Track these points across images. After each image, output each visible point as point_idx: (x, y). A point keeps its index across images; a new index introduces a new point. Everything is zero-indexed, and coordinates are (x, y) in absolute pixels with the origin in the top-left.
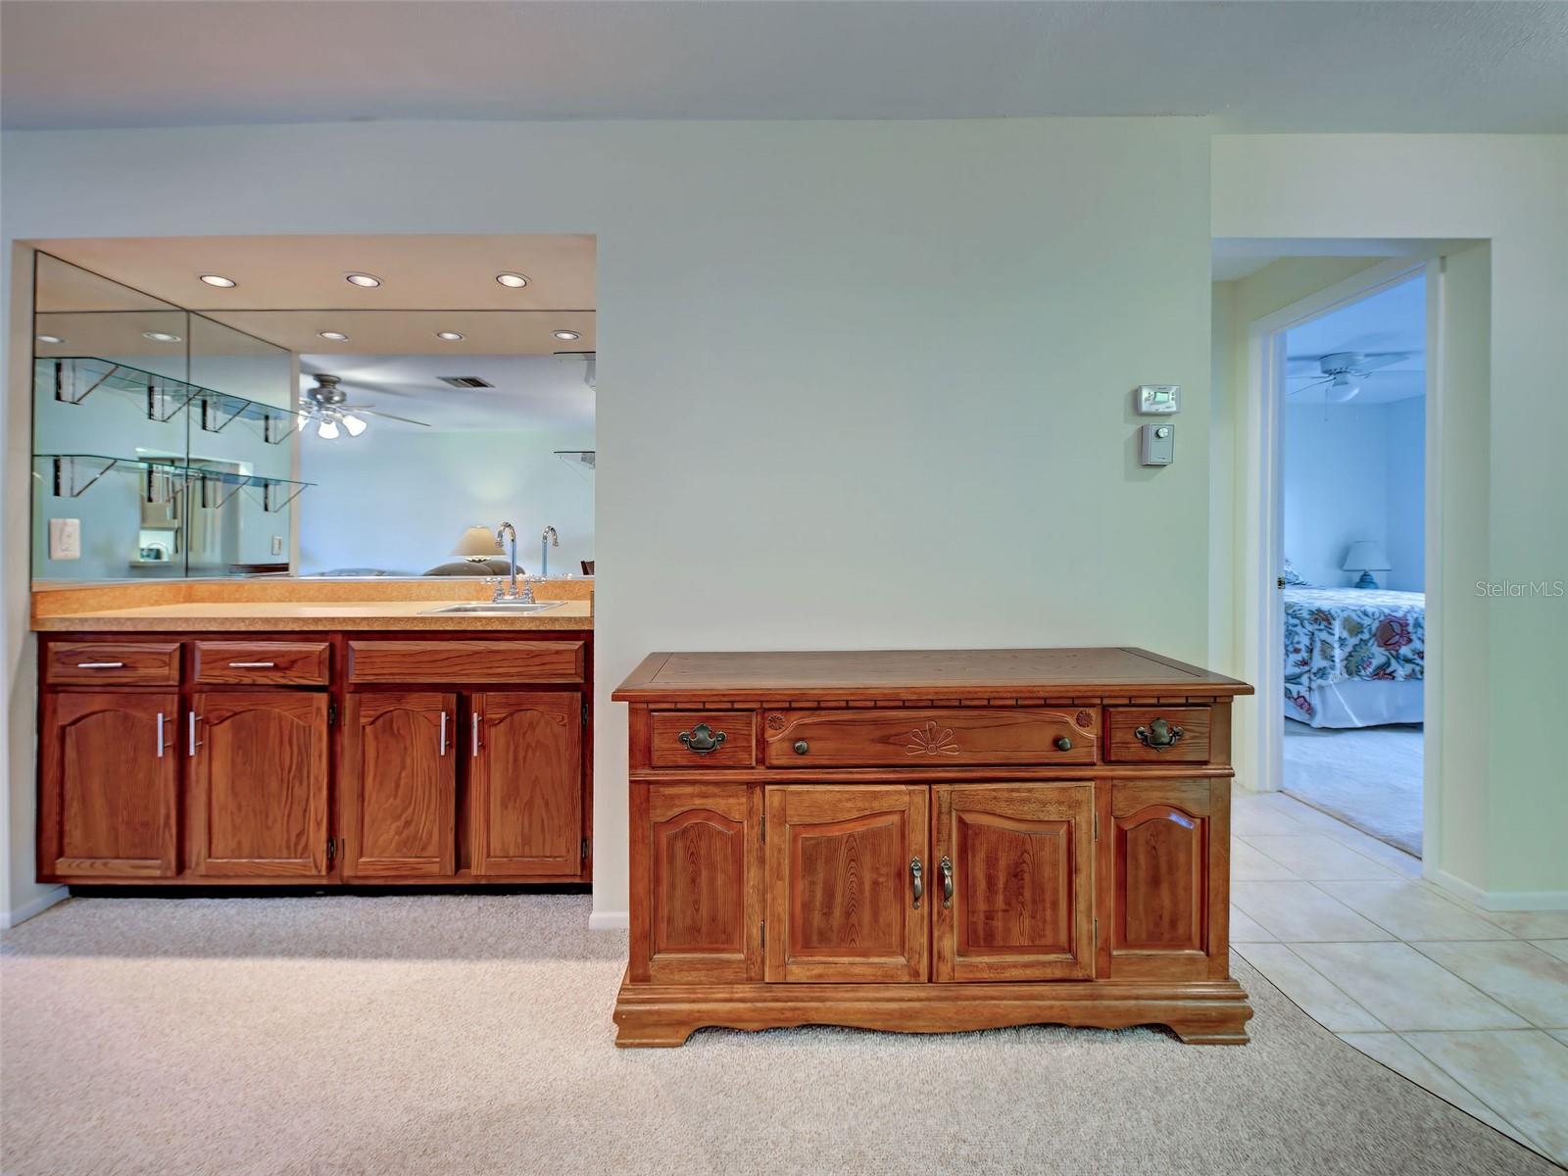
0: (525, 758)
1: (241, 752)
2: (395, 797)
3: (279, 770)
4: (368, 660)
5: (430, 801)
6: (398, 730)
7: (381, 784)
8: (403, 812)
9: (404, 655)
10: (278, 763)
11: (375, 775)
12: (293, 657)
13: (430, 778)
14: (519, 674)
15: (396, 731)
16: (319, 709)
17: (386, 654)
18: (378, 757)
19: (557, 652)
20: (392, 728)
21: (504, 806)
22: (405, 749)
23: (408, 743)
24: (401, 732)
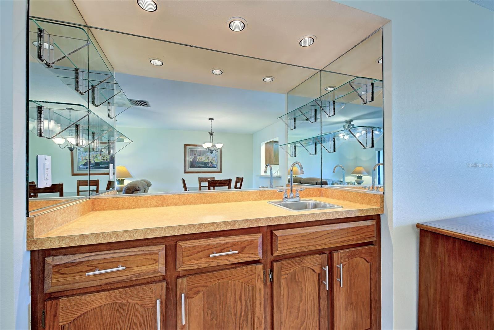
0: (354, 283)
1: (209, 313)
2: (298, 318)
3: (234, 318)
4: (285, 241)
5: (314, 315)
6: (298, 279)
7: (290, 312)
8: (302, 325)
9: (302, 236)
10: (233, 314)
11: (287, 308)
12: (243, 245)
13: (314, 304)
14: (353, 240)
15: (297, 280)
16: (259, 275)
17: (295, 236)
18: (288, 297)
19: (368, 226)
20: (295, 278)
21: (346, 309)
22: (302, 289)
23: (303, 287)
24: (300, 280)
